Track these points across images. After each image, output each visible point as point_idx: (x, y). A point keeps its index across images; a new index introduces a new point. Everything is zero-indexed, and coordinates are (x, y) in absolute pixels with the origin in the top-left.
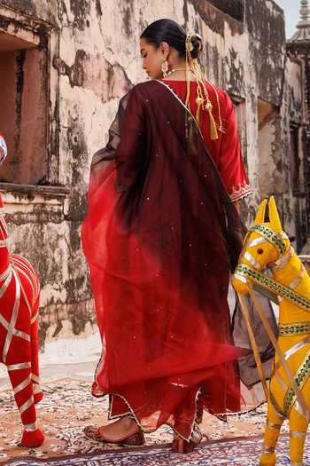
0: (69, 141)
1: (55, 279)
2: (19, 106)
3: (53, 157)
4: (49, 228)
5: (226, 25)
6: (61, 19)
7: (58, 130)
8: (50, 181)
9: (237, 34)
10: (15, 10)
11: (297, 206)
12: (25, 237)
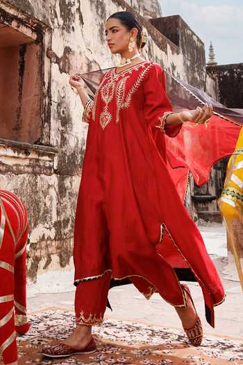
0: (59, 113)
1: (46, 220)
2: (21, 86)
3: (46, 124)
4: (41, 179)
5: (168, 46)
6: (53, 22)
7: (50, 104)
8: (43, 142)
9: (175, 54)
10: (17, 9)
11: (216, 175)
12: (22, 184)
